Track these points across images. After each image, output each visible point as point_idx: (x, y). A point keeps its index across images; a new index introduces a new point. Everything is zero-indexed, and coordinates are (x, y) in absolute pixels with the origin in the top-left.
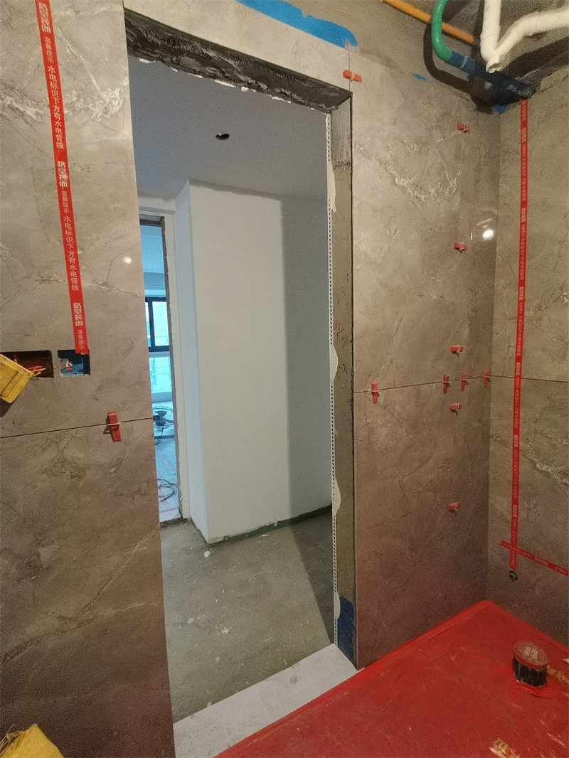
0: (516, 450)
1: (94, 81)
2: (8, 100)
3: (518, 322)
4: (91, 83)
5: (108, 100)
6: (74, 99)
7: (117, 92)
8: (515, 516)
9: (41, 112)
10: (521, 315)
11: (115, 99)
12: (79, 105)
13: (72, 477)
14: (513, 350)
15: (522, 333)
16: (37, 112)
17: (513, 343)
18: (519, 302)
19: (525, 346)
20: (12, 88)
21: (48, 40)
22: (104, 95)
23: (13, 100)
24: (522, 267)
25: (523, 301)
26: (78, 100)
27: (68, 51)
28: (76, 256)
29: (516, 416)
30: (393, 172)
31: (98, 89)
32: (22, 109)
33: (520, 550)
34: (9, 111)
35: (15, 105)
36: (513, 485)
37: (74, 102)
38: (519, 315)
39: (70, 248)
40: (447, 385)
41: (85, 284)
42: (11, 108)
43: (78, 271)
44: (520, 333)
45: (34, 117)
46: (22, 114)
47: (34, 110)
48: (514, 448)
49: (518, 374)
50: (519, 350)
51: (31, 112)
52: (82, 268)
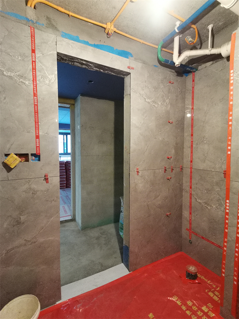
0: (191, 194)
1: (46, 73)
2: (21, 80)
3: (191, 149)
4: (45, 73)
5: (51, 78)
6: (40, 78)
7: (53, 76)
8: (191, 219)
9: (30, 83)
10: (192, 146)
11: (53, 78)
12: (41, 80)
13: (33, 194)
14: (190, 158)
15: (192, 153)
16: (29, 83)
17: (190, 156)
18: (191, 141)
19: (193, 157)
20: (22, 77)
21: (34, 63)
22: (49, 77)
23: (22, 80)
24: (192, 129)
25: (192, 141)
26: (41, 79)
27: (39, 65)
28: (38, 125)
29: (191, 182)
30: (145, 98)
31: (48, 75)
32: (24, 82)
33: (193, 232)
34: (21, 83)
35: (23, 81)
36: (190, 207)
37: (40, 79)
38: (191, 146)
39: (37, 122)
40: (165, 170)
41: (40, 133)
42: (22, 82)
43: (38, 129)
44: (192, 152)
45: (28, 84)
46: (25, 83)
47: (28, 82)
48: (190, 194)
49: (191, 167)
50: (191, 158)
51: (27, 83)
52: (40, 128)
